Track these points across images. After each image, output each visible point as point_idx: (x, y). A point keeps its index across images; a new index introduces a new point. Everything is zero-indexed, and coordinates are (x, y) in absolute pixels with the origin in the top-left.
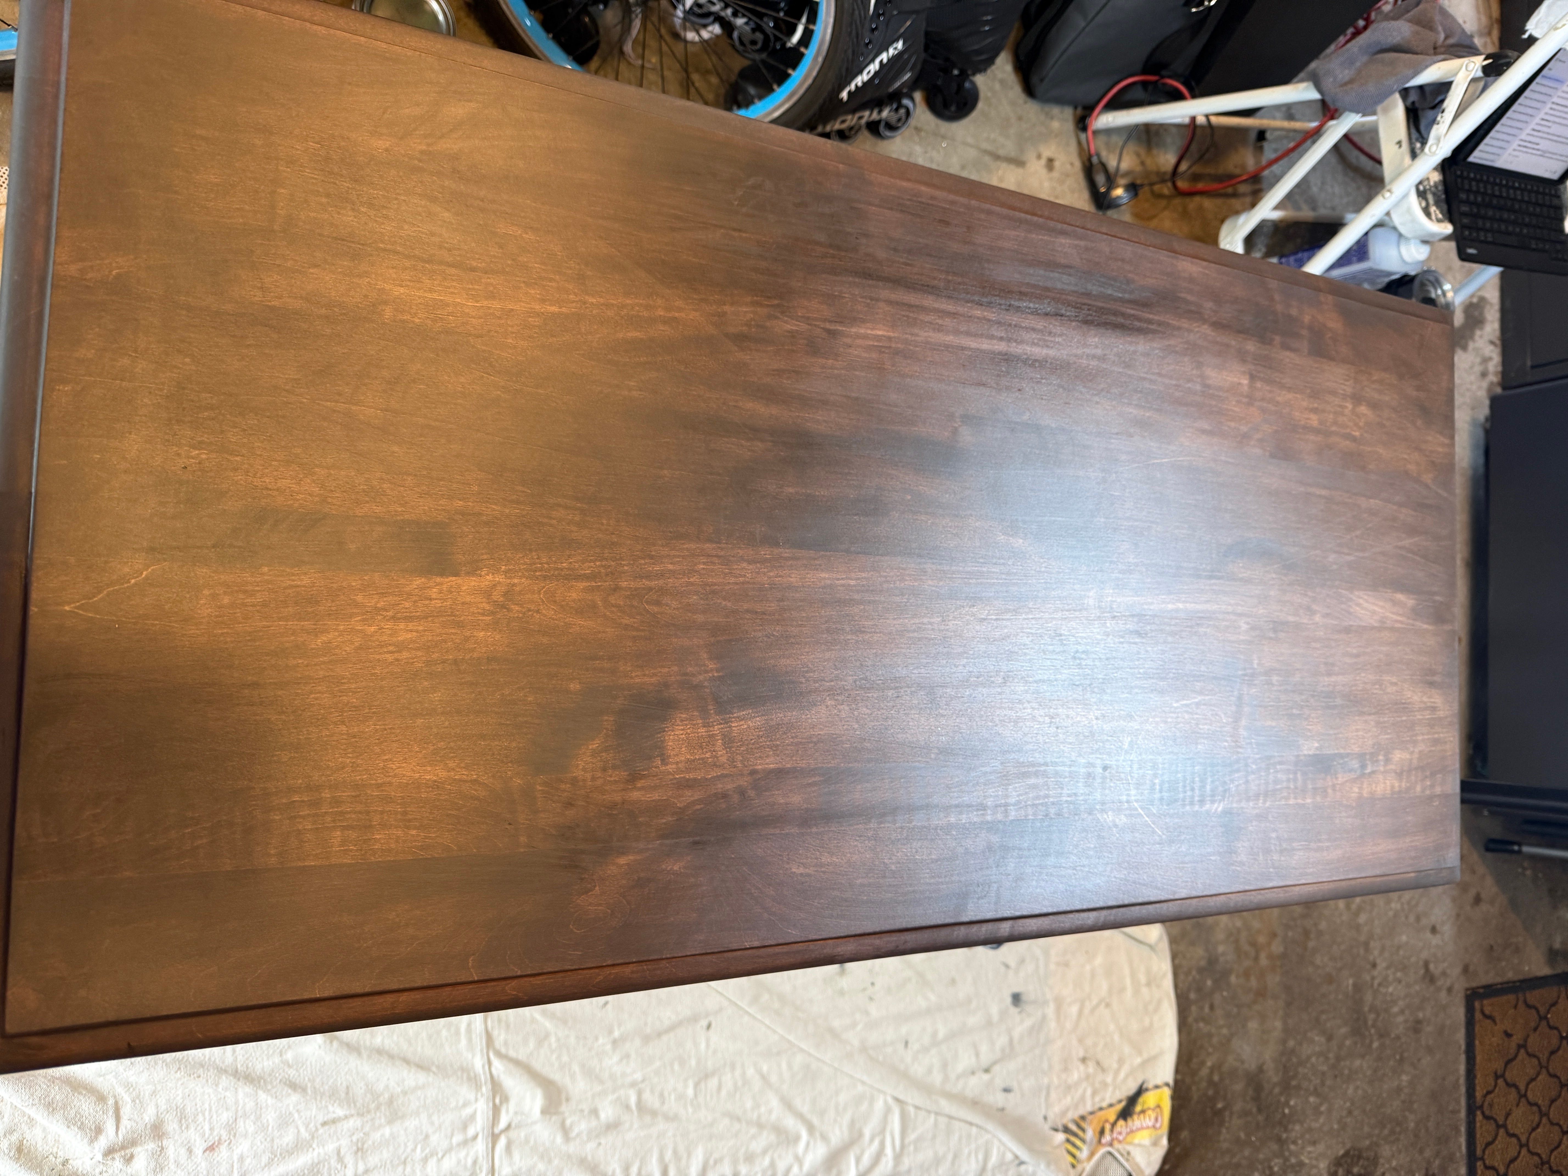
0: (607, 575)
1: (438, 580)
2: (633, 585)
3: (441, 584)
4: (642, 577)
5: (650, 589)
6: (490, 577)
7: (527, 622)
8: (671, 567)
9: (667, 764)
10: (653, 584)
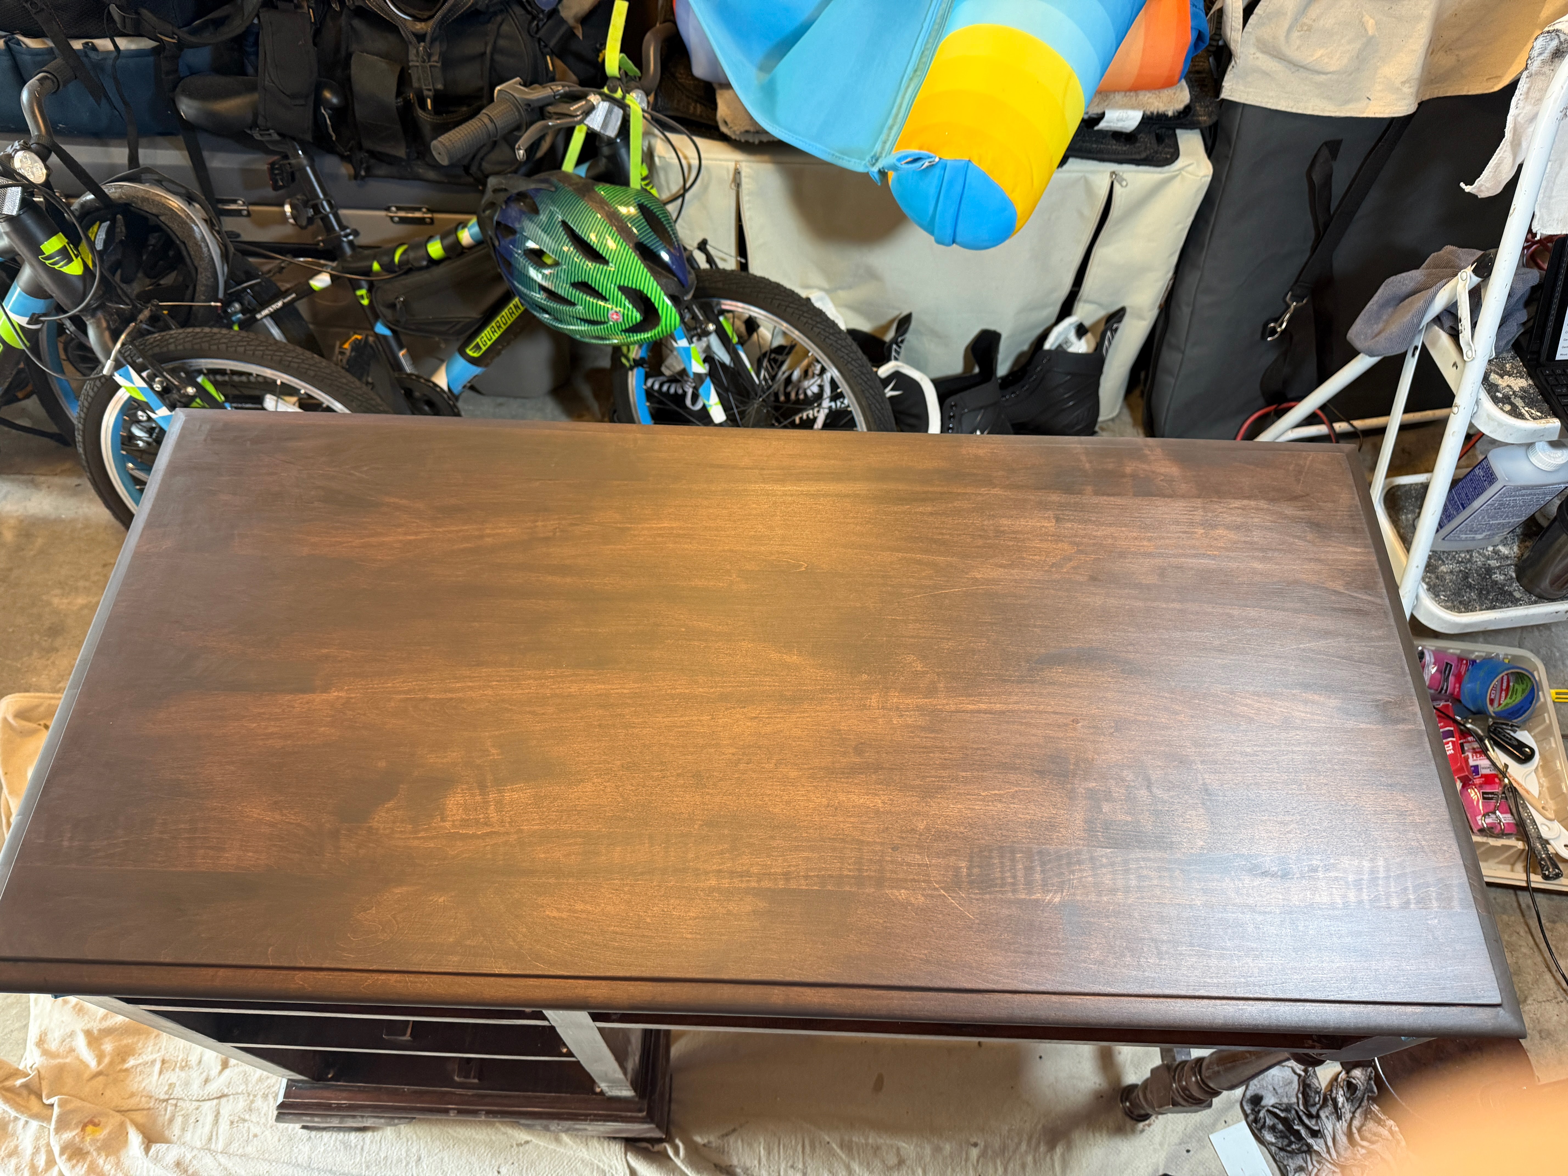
0: (420, 690)
1: (301, 696)
2: (438, 696)
3: (303, 698)
4: (445, 692)
5: (452, 699)
6: (336, 694)
7: (356, 722)
8: (470, 684)
9: (445, 821)
10: (453, 696)
